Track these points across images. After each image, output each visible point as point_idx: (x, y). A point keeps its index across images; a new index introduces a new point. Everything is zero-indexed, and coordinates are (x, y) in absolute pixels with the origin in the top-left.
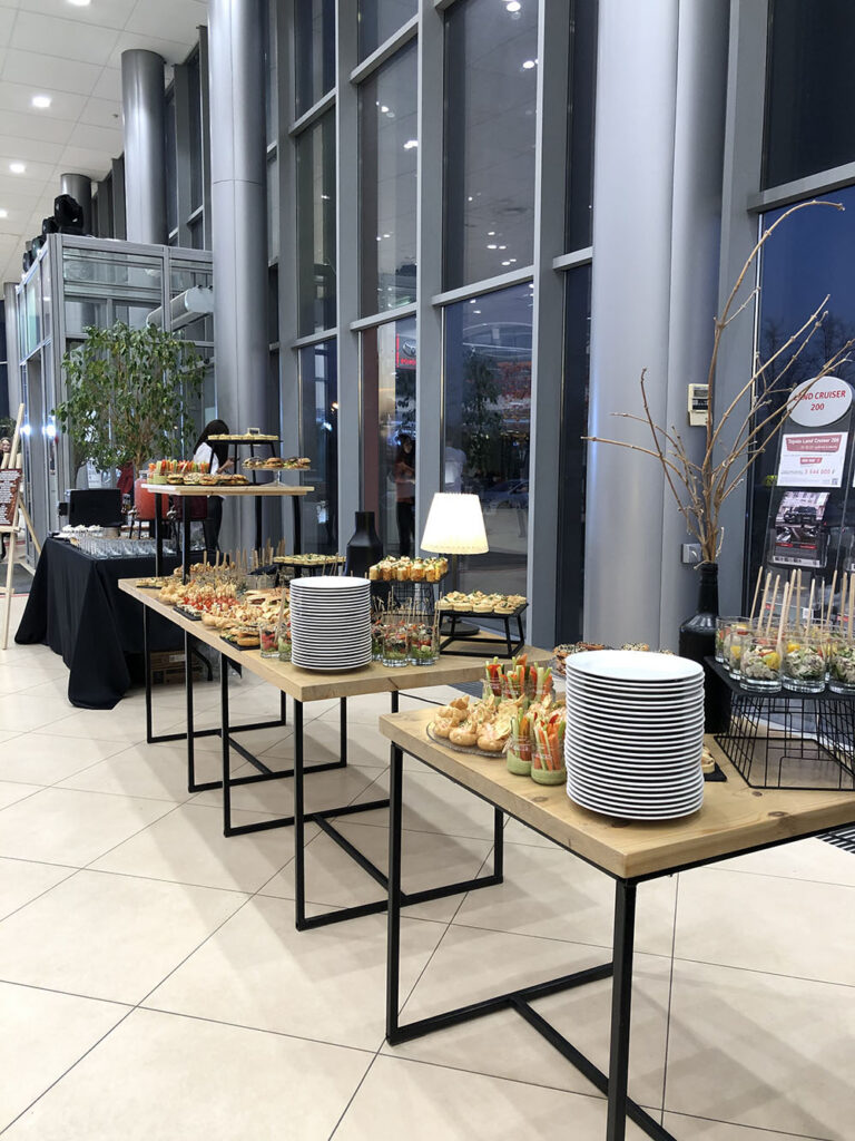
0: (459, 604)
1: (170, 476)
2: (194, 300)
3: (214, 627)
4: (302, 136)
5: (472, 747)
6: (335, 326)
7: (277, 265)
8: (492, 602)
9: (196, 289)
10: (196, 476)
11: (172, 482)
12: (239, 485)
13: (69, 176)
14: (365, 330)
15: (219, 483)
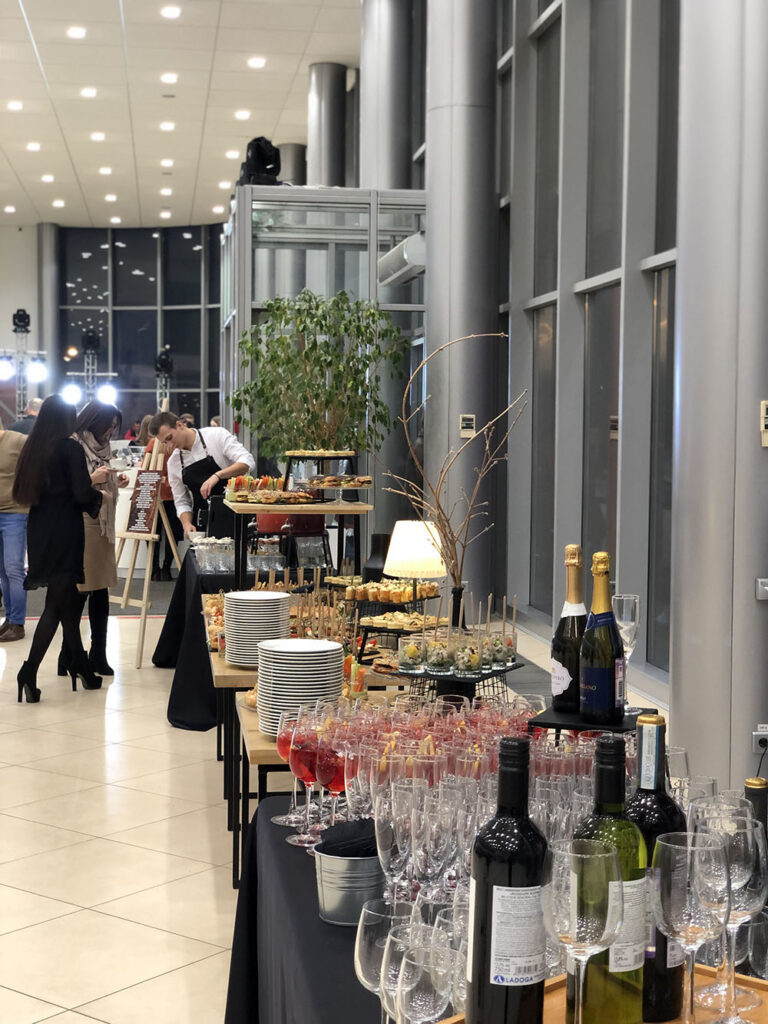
1: (239, 493)
4: (544, 38)
7: (509, 204)
9: (418, 236)
10: (260, 494)
11: (239, 499)
12: (300, 503)
13: (318, 66)
14: (592, 293)
15: (279, 501)
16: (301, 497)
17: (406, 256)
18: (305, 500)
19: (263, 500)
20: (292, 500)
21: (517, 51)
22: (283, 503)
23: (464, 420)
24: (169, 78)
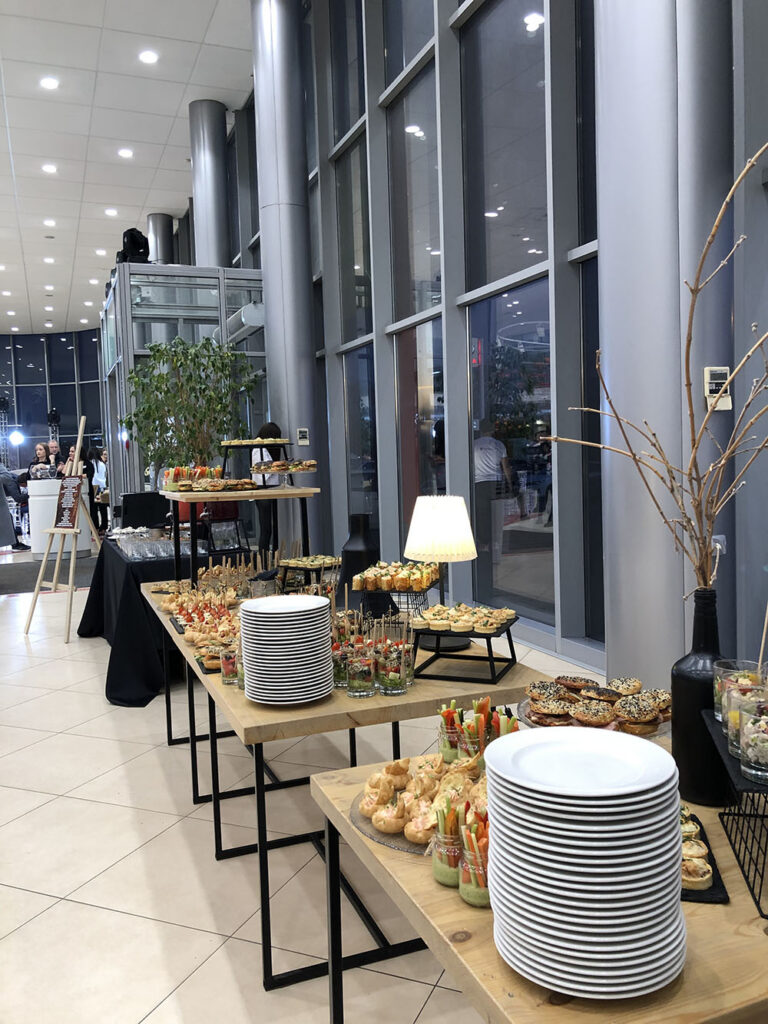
0: (436, 622)
1: (180, 483)
2: (249, 315)
3: (192, 643)
4: (340, 160)
5: (395, 835)
6: (372, 331)
7: (321, 278)
8: (474, 619)
9: (251, 305)
10: (205, 482)
11: (182, 489)
12: (246, 489)
13: (154, 216)
14: (399, 333)
15: (226, 488)
16: (246, 483)
17: (243, 320)
18: (250, 487)
19: (210, 488)
20: (239, 487)
21: (321, 168)
22: (230, 490)
23: (300, 432)
24: (50, 223)
